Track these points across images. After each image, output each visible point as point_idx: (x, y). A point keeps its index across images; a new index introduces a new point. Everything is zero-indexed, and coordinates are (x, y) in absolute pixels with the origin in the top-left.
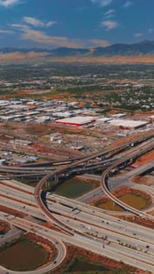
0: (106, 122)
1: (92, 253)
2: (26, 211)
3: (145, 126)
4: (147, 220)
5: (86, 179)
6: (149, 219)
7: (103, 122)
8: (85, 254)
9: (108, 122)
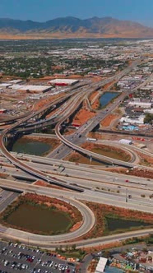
0: (7, 87)
1: (118, 208)
2: (3, 171)
3: (51, 90)
4: (145, 171)
5: (37, 138)
6: (148, 171)
7: (5, 88)
8: (111, 210)
9: (10, 87)
